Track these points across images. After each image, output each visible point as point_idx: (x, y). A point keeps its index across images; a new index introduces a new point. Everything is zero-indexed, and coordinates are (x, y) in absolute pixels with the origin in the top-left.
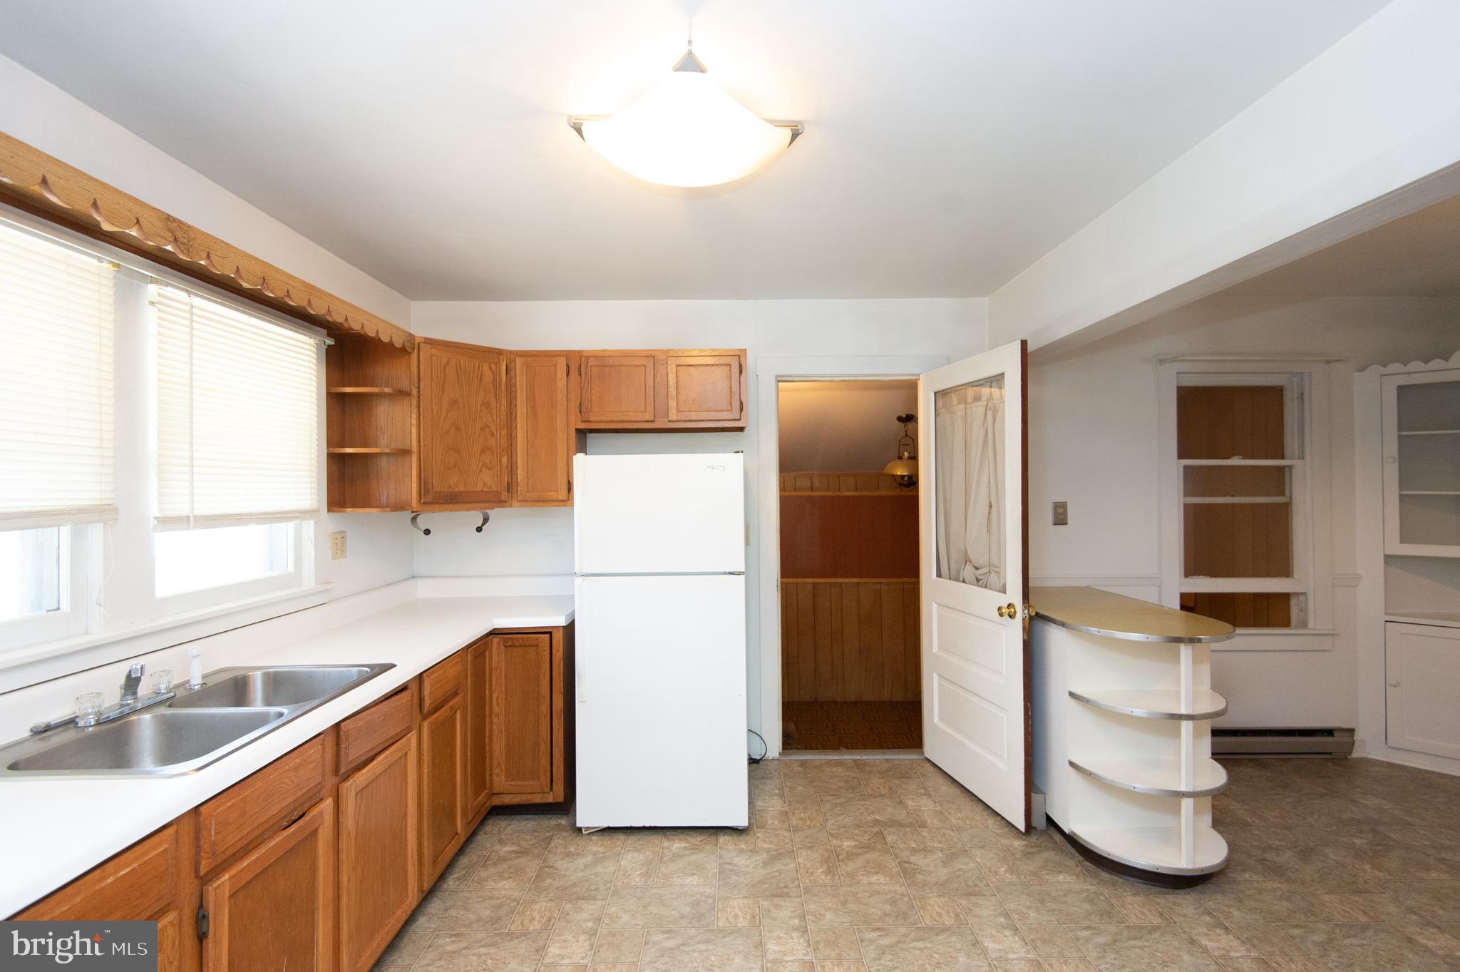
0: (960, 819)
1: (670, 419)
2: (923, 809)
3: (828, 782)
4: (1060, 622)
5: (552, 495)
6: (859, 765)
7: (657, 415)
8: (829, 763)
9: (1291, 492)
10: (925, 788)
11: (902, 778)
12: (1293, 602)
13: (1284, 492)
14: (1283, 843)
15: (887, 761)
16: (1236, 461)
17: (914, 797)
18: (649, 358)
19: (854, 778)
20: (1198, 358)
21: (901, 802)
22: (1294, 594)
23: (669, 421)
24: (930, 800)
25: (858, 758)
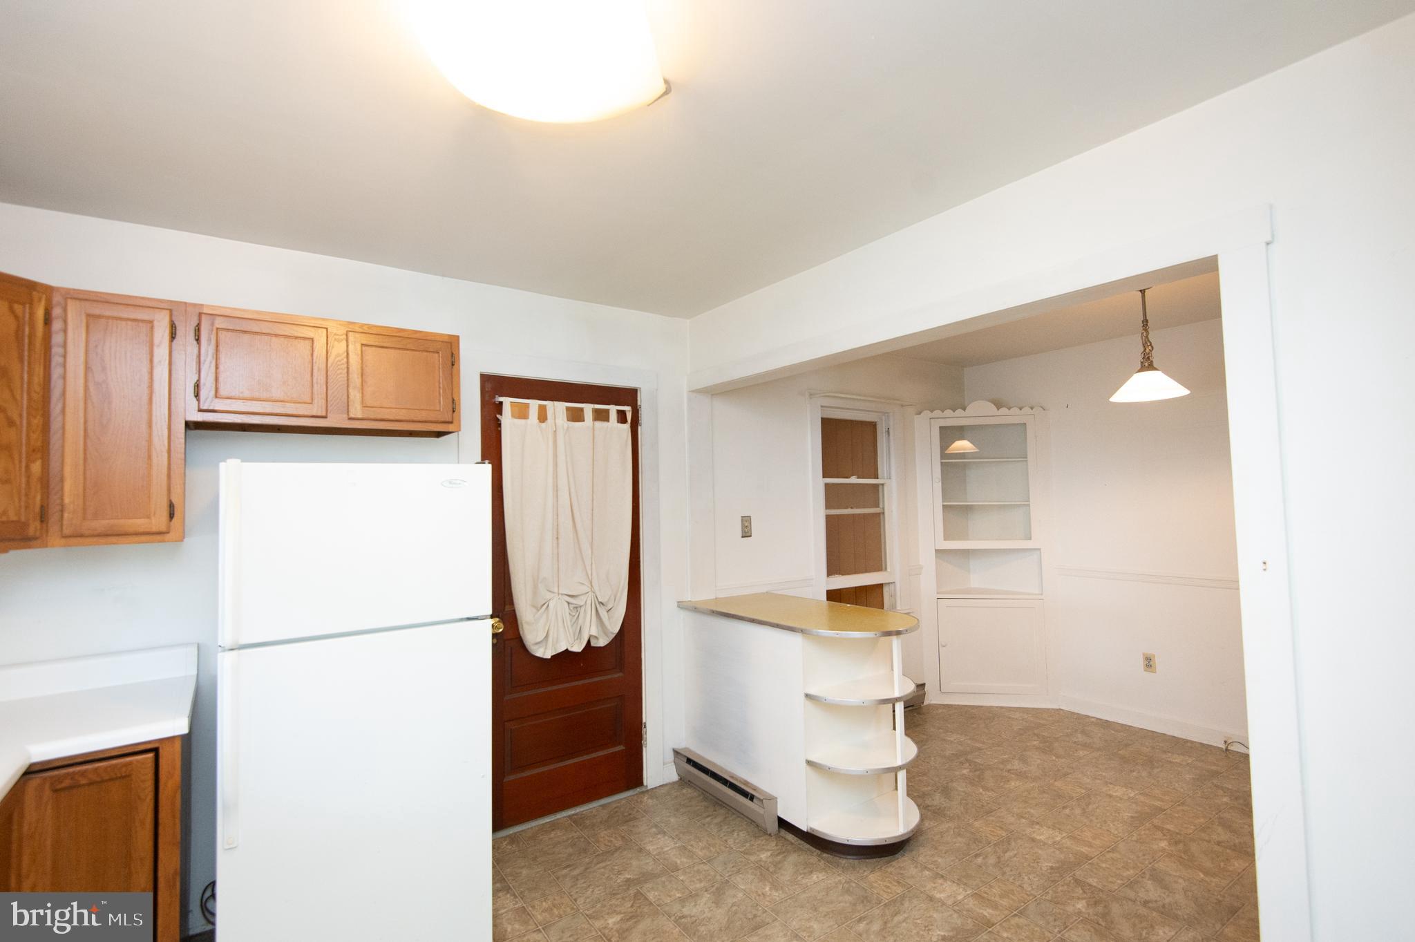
0: (704, 849)
1: (352, 415)
2: (666, 849)
3: (553, 853)
4: (799, 629)
5: (140, 523)
6: (577, 821)
7: (329, 409)
8: (542, 829)
9: (884, 505)
10: (656, 826)
11: (627, 821)
12: (886, 589)
13: (879, 504)
14: (929, 788)
15: (603, 806)
16: (853, 480)
17: (651, 839)
18: (320, 330)
19: (579, 838)
20: (836, 395)
21: (640, 850)
22: (886, 584)
23: (350, 419)
24: (667, 838)
25: (573, 812)
